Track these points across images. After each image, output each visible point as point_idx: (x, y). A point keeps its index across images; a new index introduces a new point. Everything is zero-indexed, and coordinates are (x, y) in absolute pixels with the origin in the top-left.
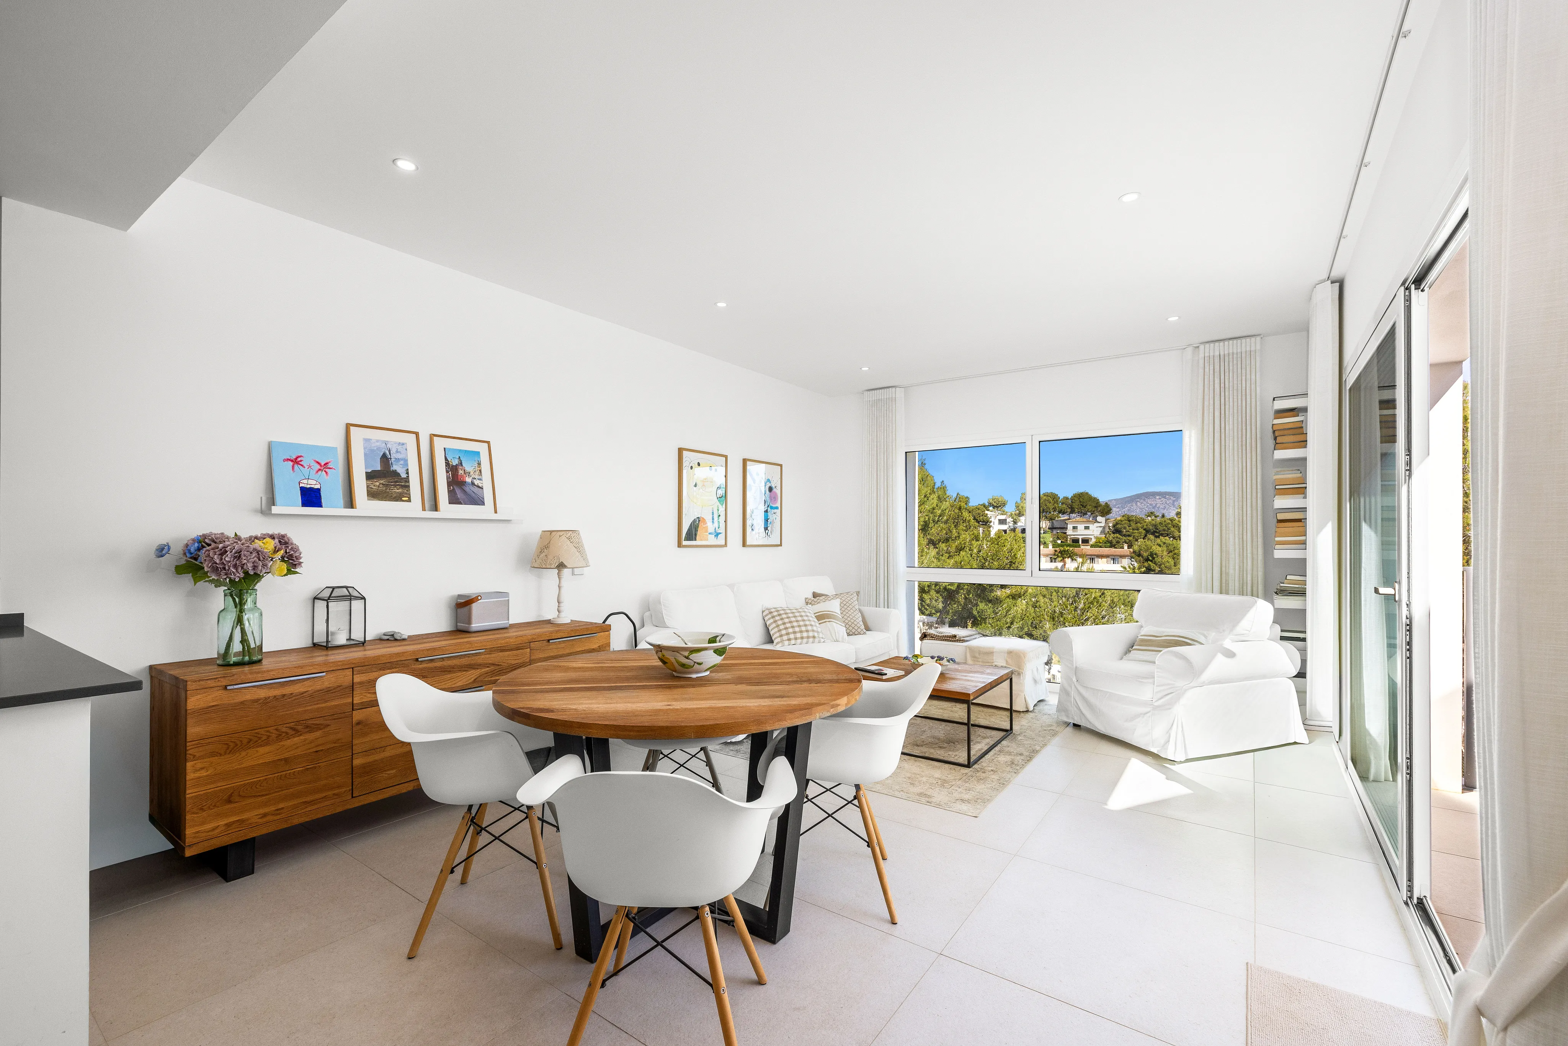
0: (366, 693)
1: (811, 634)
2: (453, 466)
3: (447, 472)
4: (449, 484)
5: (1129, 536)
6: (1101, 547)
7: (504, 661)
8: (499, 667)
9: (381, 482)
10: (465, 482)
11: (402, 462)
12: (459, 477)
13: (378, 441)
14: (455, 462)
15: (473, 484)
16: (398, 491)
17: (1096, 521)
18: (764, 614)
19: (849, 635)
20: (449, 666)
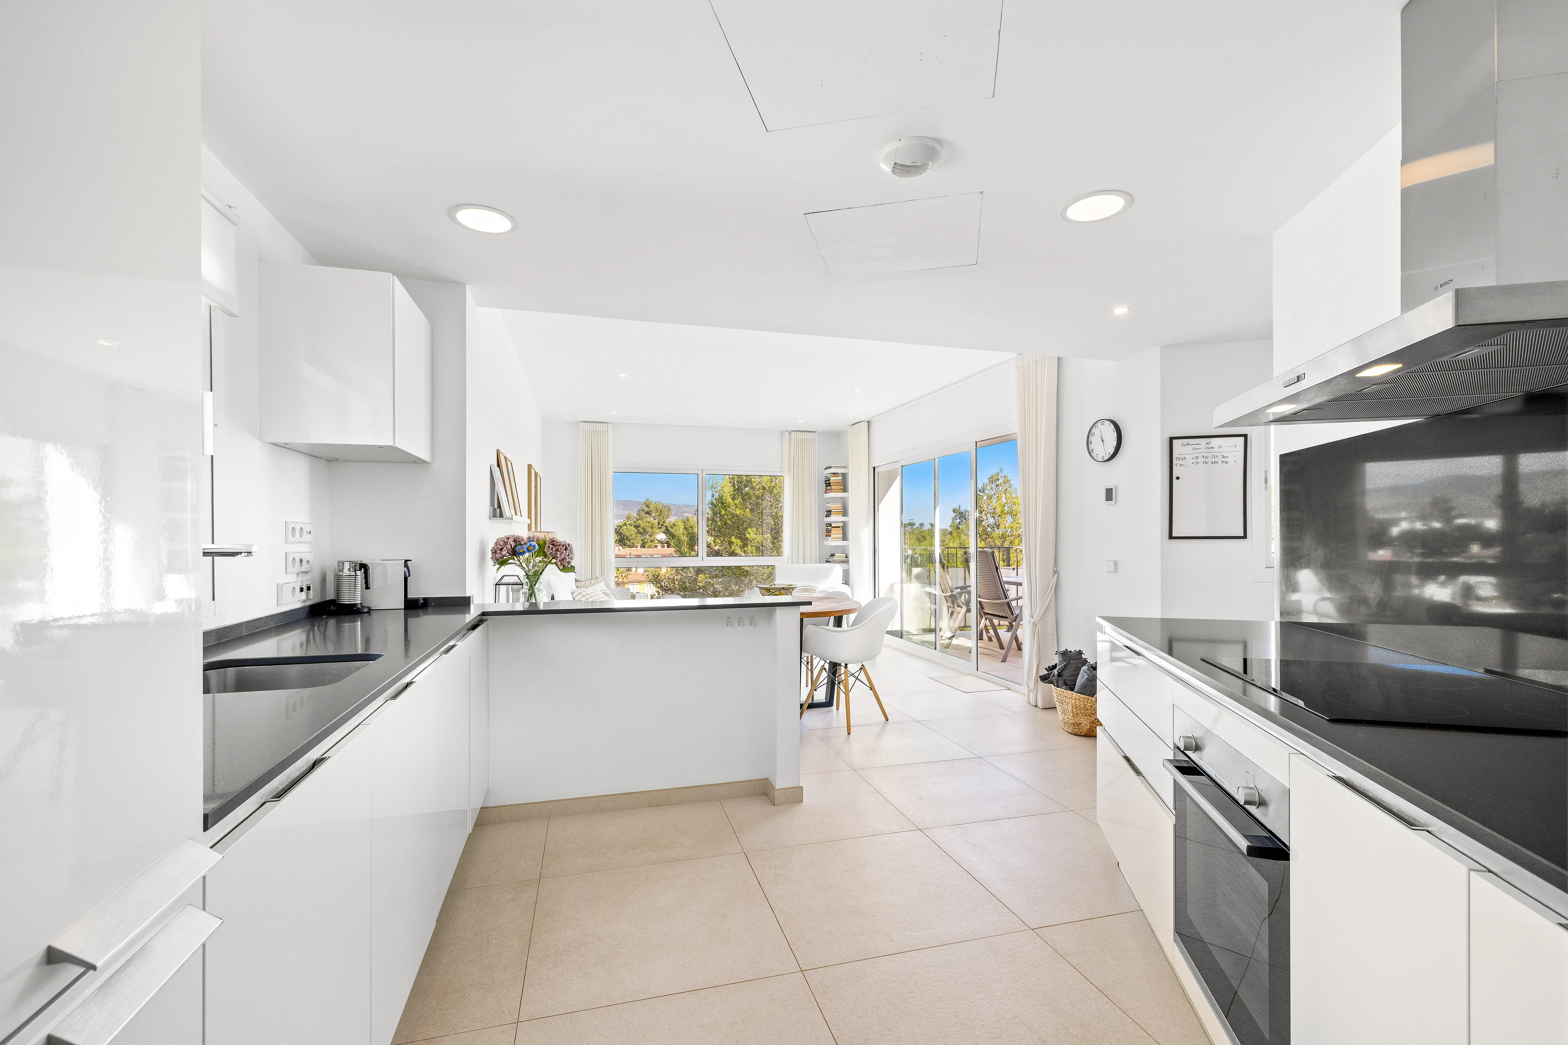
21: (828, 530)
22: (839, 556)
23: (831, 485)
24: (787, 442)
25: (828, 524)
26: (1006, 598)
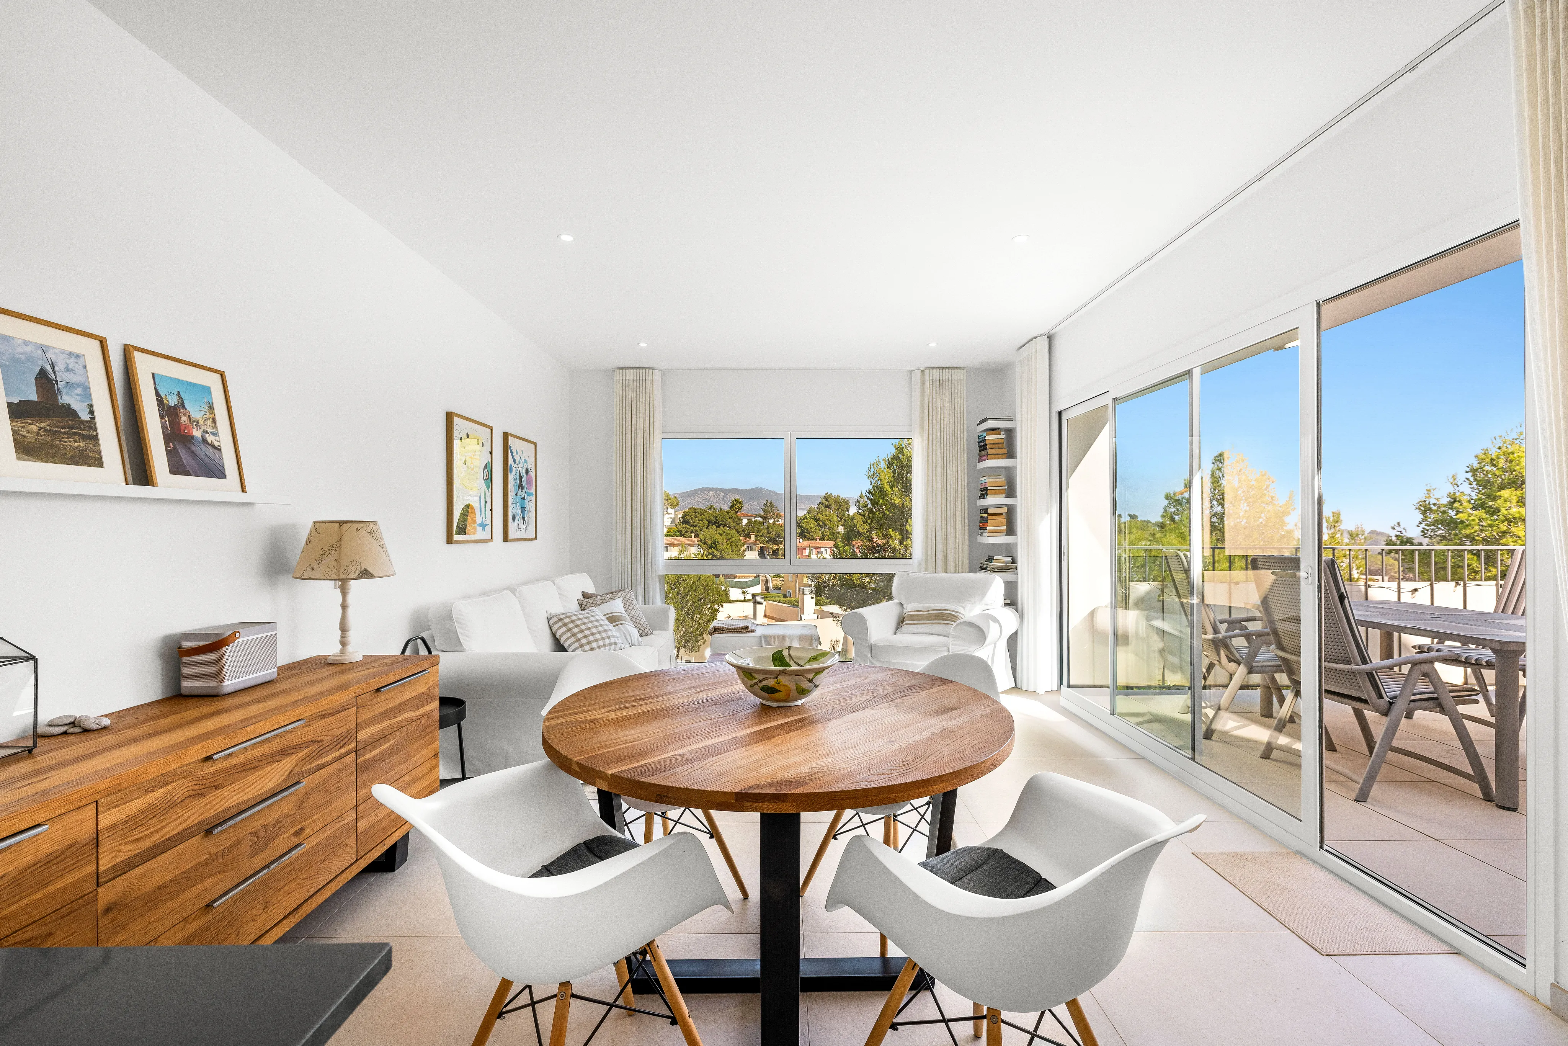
0: (121, 844)
1: (613, 640)
2: (170, 407)
3: (162, 417)
4: (167, 438)
5: (695, 526)
6: (672, 536)
7: (326, 733)
8: (321, 744)
9: (43, 425)
10: (193, 437)
11: (79, 390)
12: (182, 428)
13: (26, 343)
14: (173, 401)
15: (204, 441)
16: (76, 444)
17: (667, 513)
18: (551, 622)
19: (641, 636)
20: (255, 758)
21: (983, 519)
22: (1000, 560)
23: (986, 449)
24: (919, 385)
25: (983, 510)
26: (1365, 662)
